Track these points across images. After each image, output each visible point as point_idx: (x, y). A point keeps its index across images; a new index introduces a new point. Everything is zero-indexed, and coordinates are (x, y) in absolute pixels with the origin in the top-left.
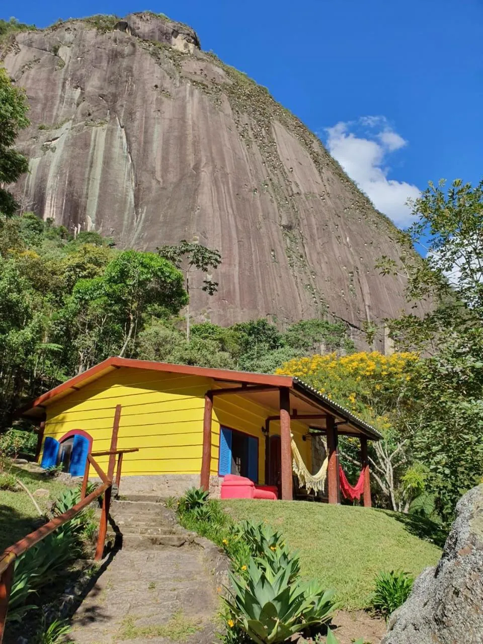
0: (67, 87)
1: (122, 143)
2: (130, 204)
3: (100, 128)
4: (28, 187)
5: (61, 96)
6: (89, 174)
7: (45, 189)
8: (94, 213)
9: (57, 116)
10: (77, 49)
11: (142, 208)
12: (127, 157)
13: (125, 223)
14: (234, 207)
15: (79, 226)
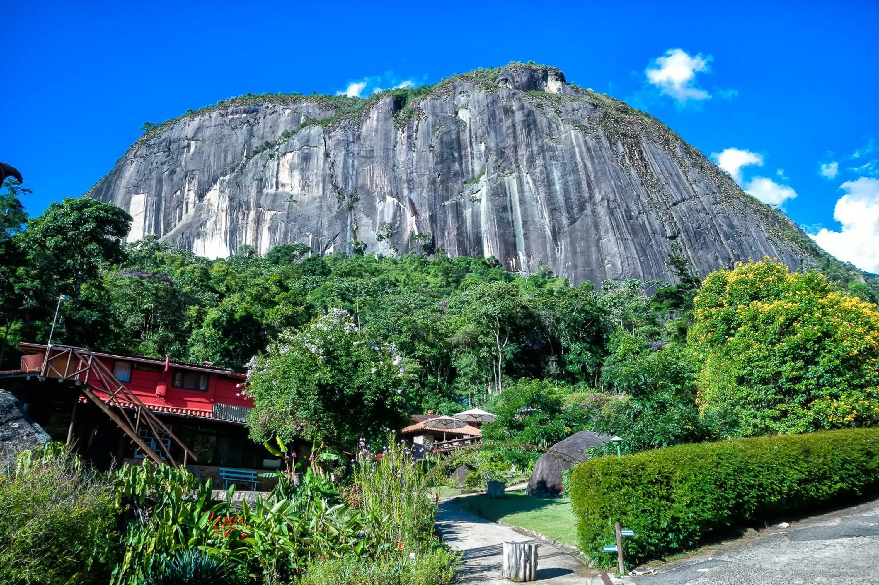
0: (474, 144)
1: (530, 187)
2: (549, 238)
3: (511, 177)
4: (467, 233)
5: (471, 153)
6: (512, 217)
7: (480, 233)
8: (523, 248)
9: (473, 170)
10: (473, 110)
11: (561, 241)
12: (537, 199)
13: (549, 254)
14: (630, 232)
15: (514, 260)
